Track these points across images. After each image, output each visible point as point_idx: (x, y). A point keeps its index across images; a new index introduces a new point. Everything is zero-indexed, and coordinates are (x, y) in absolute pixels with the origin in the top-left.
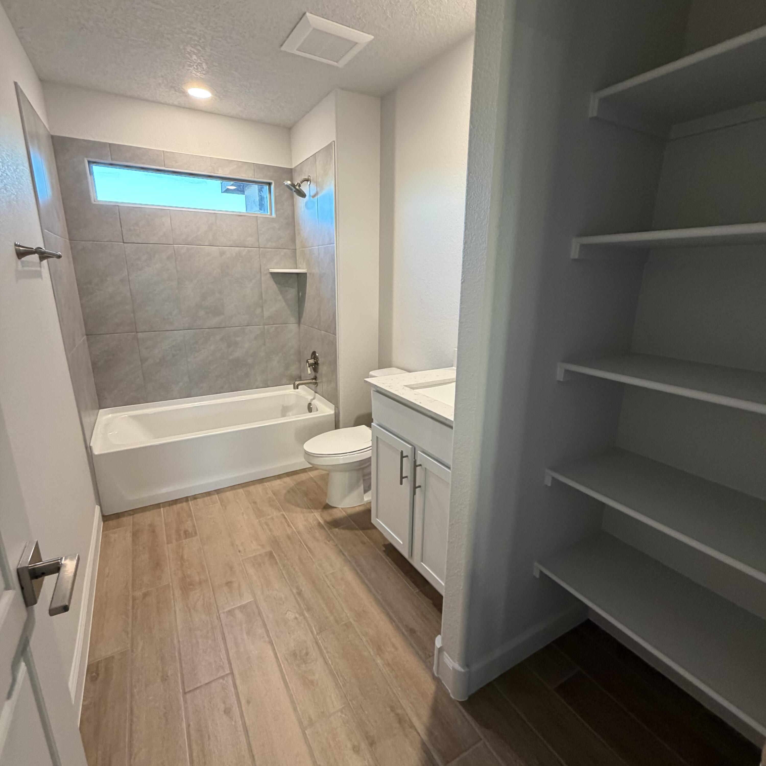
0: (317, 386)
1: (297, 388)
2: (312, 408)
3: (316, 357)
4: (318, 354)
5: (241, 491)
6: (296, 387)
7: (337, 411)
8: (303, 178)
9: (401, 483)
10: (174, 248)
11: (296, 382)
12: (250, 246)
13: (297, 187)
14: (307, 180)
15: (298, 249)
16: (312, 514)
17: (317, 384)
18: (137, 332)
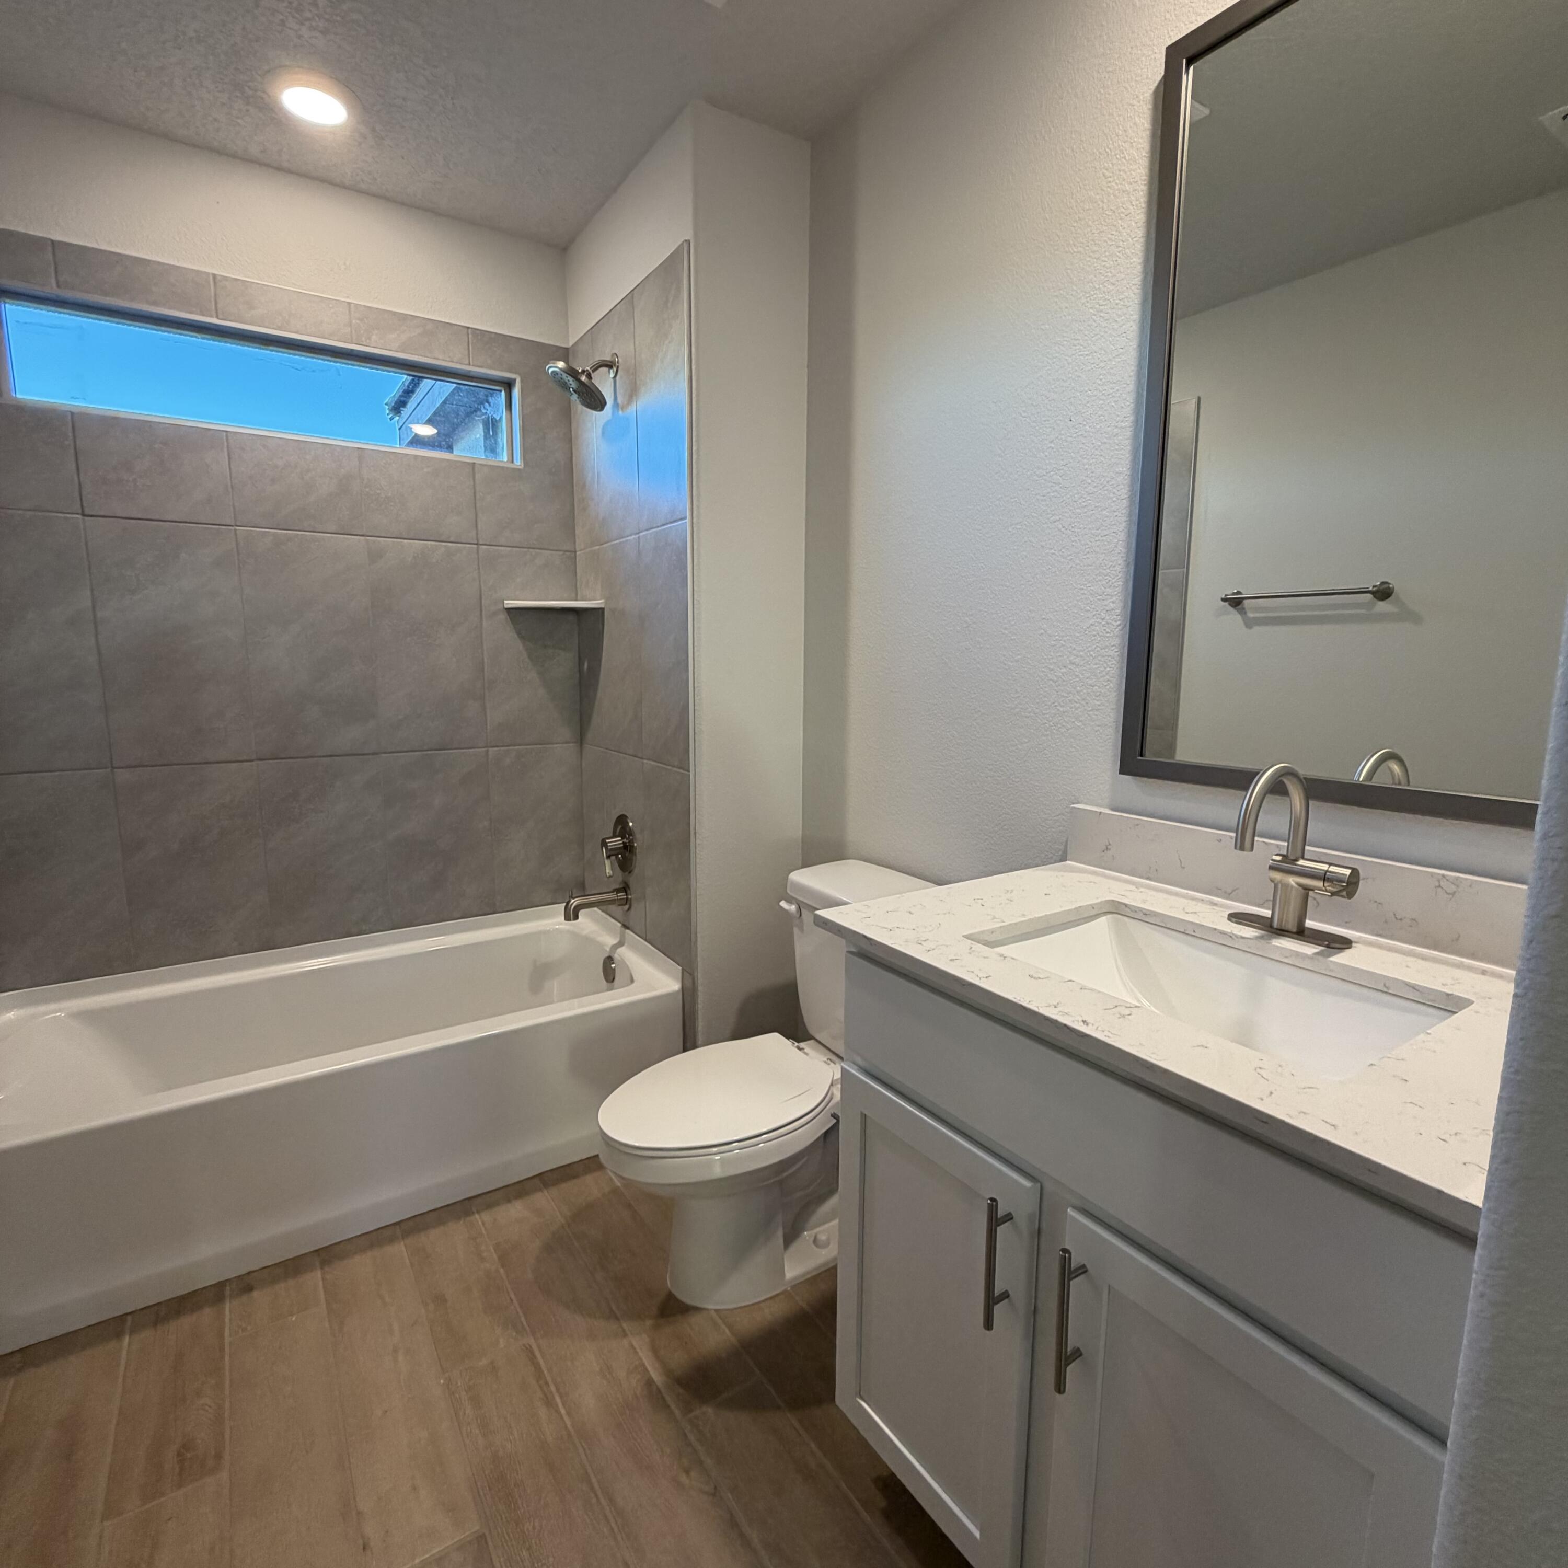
0: (629, 909)
1: (576, 917)
2: (614, 969)
3: (628, 829)
4: (632, 822)
5: (399, 1249)
6: (572, 915)
7: (688, 984)
8: (597, 359)
9: (988, 1324)
10: (236, 534)
11: (573, 901)
12: (452, 539)
13: (583, 378)
14: (609, 365)
15: (581, 550)
16: (625, 1342)
17: (628, 902)
18: (113, 768)
